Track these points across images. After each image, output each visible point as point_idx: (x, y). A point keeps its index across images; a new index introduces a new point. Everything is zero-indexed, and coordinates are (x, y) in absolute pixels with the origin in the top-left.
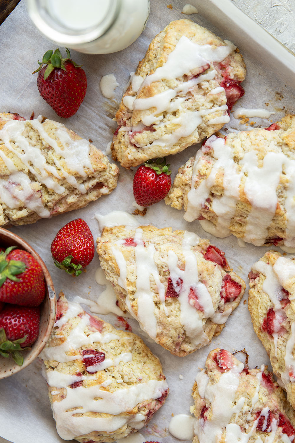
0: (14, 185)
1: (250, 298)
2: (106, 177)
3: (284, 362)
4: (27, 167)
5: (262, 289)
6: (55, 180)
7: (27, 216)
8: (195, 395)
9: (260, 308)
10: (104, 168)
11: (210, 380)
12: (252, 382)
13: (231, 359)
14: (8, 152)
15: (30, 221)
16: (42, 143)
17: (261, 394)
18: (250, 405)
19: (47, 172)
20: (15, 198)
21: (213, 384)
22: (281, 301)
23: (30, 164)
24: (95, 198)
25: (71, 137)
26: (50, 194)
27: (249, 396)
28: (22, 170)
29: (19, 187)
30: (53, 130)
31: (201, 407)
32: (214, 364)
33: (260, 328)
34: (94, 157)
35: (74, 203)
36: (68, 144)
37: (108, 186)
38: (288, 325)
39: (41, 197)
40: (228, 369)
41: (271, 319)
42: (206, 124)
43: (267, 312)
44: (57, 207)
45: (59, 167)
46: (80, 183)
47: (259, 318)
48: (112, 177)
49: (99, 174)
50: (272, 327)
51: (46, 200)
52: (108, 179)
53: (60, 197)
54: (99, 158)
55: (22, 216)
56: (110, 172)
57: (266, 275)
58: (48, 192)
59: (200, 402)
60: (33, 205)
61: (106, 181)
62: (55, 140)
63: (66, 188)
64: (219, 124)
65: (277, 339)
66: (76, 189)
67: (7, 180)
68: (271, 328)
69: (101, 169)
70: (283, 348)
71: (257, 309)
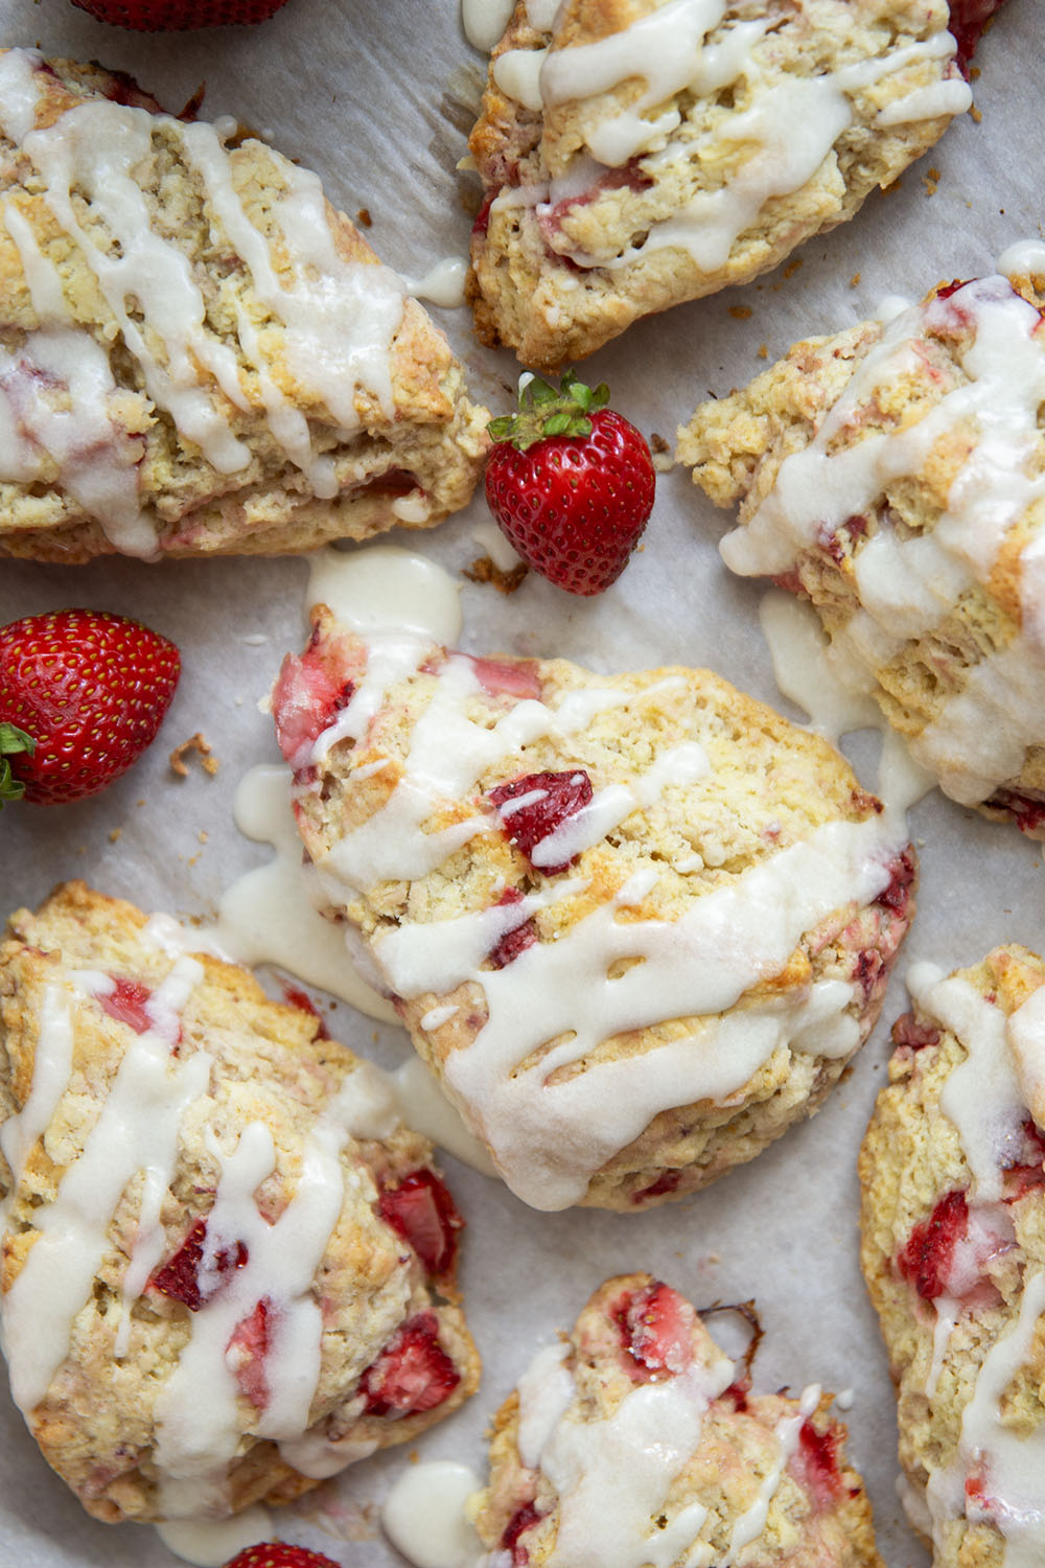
0: (36, 383)
1: (874, 1125)
2: (437, 456)
3: (959, 1427)
4: (115, 320)
5: (938, 1100)
6: (219, 407)
7: (57, 530)
8: (499, 1446)
9: (912, 1176)
10: (440, 416)
11: (577, 1399)
12: (753, 1449)
13: (689, 1332)
14: (51, 235)
15: (62, 552)
16: (205, 235)
17: (779, 1507)
18: (722, 1543)
19: (197, 364)
20: (28, 436)
21: (586, 1419)
22: (1006, 1171)
23: (131, 310)
24: (363, 528)
25: (338, 243)
26: (181, 458)
27: (724, 1507)
28: (88, 328)
29: (56, 397)
30: (269, 193)
31: (516, 1502)
32: (613, 1336)
33: (889, 1260)
34: (409, 354)
35: (272, 529)
36: (314, 269)
37: (429, 496)
38: (1011, 1277)
39: (139, 463)
40: (665, 1373)
41: (947, 1233)
42: (868, 128)
43: (936, 1203)
44: (196, 523)
45: (252, 357)
46: (322, 448)
47: (895, 1216)
48: (460, 460)
49: (409, 433)
50: (941, 1268)
51: (157, 481)
52: (442, 463)
53: (221, 485)
54: (428, 365)
55: (36, 522)
56: (460, 440)
57: (971, 1046)
58: (175, 451)
59: (516, 1482)
60: (96, 489)
61: (433, 471)
62: (267, 237)
63: (255, 454)
64: (926, 121)
65: (951, 1327)
66: (297, 470)
67: (13, 353)
68: (939, 1274)
69: (426, 412)
70: (968, 1370)
71: (898, 1177)
